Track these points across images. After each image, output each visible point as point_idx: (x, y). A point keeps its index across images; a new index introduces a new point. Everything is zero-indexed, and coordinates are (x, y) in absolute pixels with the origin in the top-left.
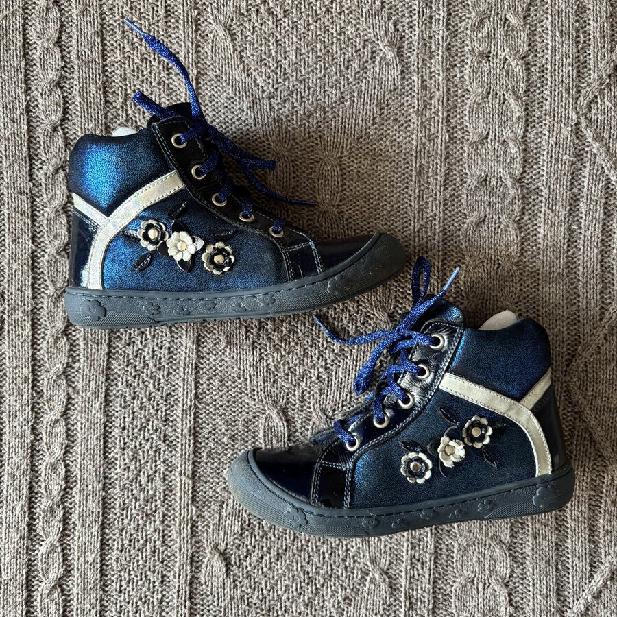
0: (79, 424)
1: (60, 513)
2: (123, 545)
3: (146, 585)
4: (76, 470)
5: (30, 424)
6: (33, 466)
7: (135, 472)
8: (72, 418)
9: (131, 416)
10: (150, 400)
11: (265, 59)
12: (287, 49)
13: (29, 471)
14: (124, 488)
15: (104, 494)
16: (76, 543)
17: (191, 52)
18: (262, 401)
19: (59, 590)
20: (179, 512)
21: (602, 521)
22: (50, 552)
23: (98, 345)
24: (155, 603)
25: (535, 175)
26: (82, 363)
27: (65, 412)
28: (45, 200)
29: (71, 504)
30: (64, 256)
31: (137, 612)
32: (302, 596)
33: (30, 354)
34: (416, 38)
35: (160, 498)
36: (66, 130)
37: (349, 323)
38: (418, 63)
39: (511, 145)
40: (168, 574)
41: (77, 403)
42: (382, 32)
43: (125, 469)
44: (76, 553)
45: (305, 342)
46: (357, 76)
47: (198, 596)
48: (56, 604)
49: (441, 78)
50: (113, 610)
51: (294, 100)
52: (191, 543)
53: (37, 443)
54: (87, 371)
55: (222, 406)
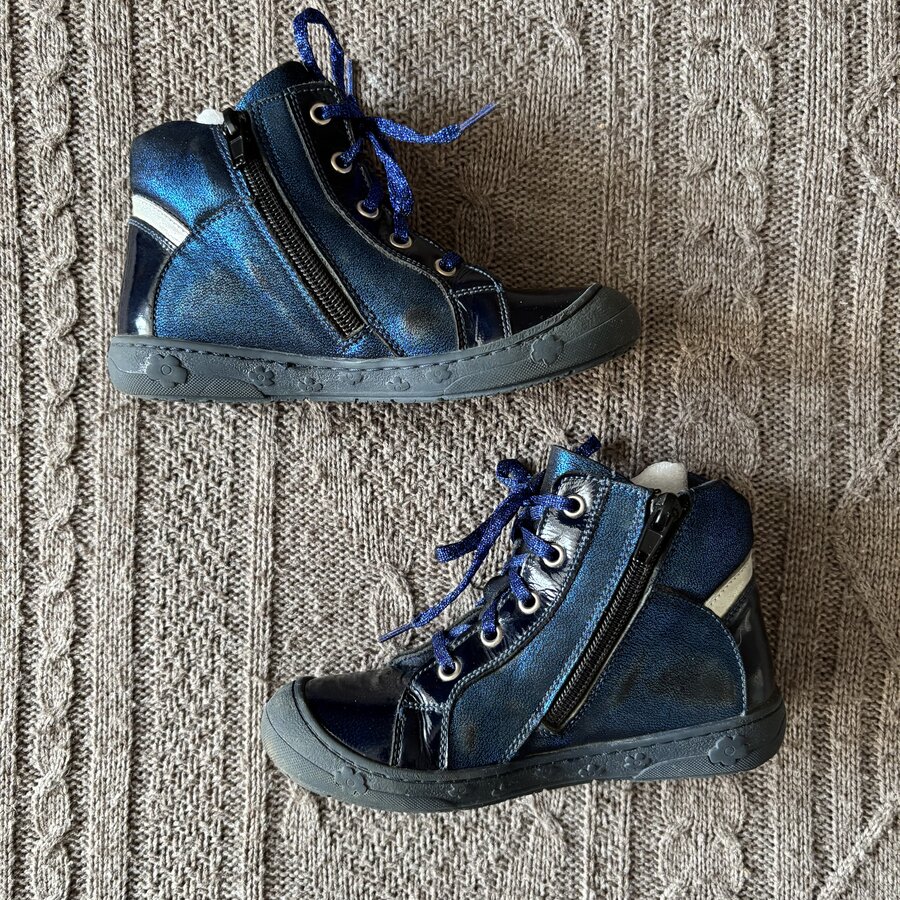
0: (94, 599)
1: (66, 735)
2: (162, 782)
3: (198, 842)
4: (90, 670)
5: (19, 599)
6: (23, 663)
7: (181, 672)
8: (84, 590)
9: (175, 587)
10: (203, 562)
11: (380, 47)
12: (414, 32)
13: (16, 672)
14: (164, 696)
15: (134, 705)
16: (91, 779)
17: (268, 33)
18: (375, 563)
19: (64, 851)
20: (248, 731)
21: (880, 741)
22: (50, 794)
23: (121, 479)
24: (212, 869)
25: (784, 225)
26: (97, 508)
27: (72, 581)
28: (43, 256)
29: (82, 720)
30: (71, 343)
31: (183, 883)
32: (433, 855)
33: (18, 492)
34: (609, 16)
35: (219, 711)
36: (75, 149)
37: (506, 444)
38: (611, 56)
39: (750, 179)
40: (231, 826)
41: (91, 568)
42: (558, 8)
43: (165, 668)
44: (91, 795)
45: (441, 474)
46: (520, 73)
48: (59, 872)
49: (645, 78)
50: (147, 880)
51: (424, 109)
52: (267, 778)
53: (28, 629)
54: (105, 518)
55: (314, 571)
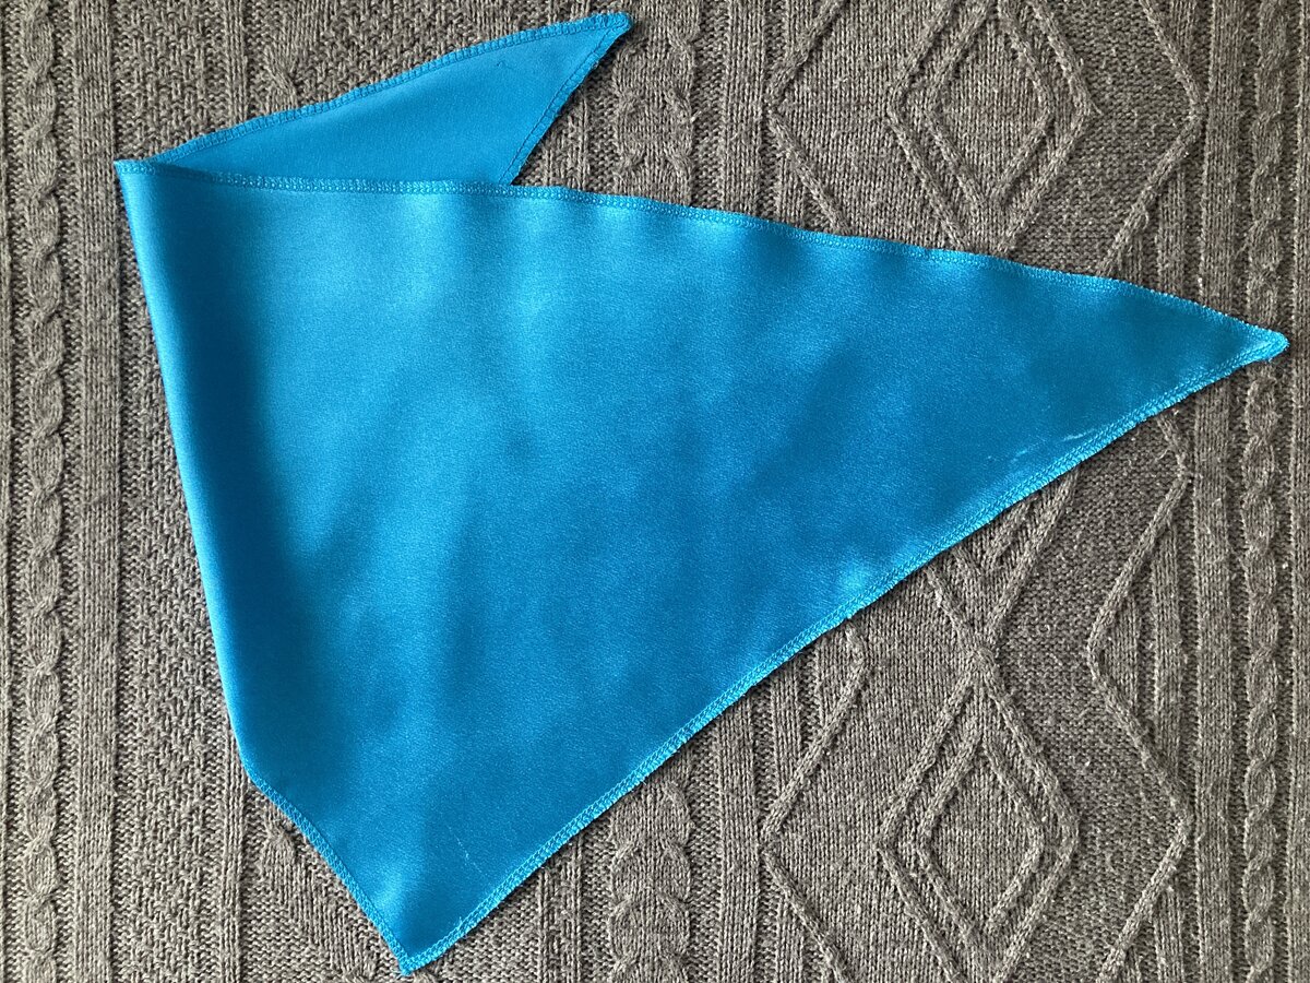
47: (254, 894)
